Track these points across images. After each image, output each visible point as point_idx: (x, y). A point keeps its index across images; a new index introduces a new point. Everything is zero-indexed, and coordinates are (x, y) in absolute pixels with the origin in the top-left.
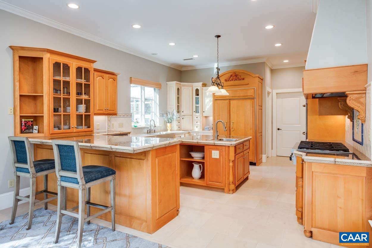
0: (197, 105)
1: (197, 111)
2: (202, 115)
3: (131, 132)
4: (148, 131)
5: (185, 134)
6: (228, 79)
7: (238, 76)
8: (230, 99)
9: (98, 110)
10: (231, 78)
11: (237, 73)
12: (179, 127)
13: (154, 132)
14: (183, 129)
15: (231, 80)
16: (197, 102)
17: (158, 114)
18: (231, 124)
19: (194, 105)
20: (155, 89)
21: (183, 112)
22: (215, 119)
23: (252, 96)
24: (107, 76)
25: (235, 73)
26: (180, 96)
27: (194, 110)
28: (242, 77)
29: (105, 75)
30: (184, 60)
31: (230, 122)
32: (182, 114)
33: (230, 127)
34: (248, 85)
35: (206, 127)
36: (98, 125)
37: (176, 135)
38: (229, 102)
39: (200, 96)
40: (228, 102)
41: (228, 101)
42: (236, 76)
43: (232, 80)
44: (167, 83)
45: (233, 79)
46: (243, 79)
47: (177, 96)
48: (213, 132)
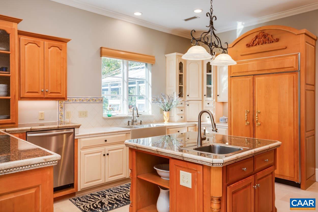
0: (209, 86)
1: (209, 95)
2: (215, 100)
3: (81, 125)
4: (129, 122)
5: (188, 128)
6: (252, 43)
7: (269, 36)
8: (254, 75)
9: (28, 92)
10: (257, 40)
11: (266, 32)
12: (182, 117)
13: (141, 124)
14: (188, 120)
15: (256, 45)
16: (209, 82)
17: (150, 99)
18: (255, 115)
19: (205, 85)
20: (146, 64)
21: (188, 96)
22: (231, 107)
23: (293, 67)
24: (47, 42)
25: (263, 31)
26: (183, 74)
27: (205, 93)
28: (275, 38)
29: (41, 41)
30: (186, 20)
31: (254, 111)
32: (187, 98)
33: (253, 120)
34: (285, 50)
35: (221, 118)
36: (42, 113)
37: (170, 130)
38: (254, 79)
39: (212, 74)
40: (251, 81)
41: (251, 78)
42: (265, 36)
43: (259, 44)
44: (166, 55)
45: (260, 41)
46: (277, 40)
47: (179, 73)
48: (228, 127)
